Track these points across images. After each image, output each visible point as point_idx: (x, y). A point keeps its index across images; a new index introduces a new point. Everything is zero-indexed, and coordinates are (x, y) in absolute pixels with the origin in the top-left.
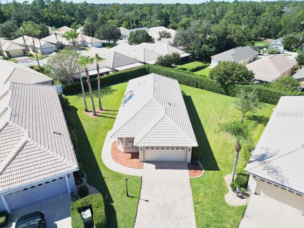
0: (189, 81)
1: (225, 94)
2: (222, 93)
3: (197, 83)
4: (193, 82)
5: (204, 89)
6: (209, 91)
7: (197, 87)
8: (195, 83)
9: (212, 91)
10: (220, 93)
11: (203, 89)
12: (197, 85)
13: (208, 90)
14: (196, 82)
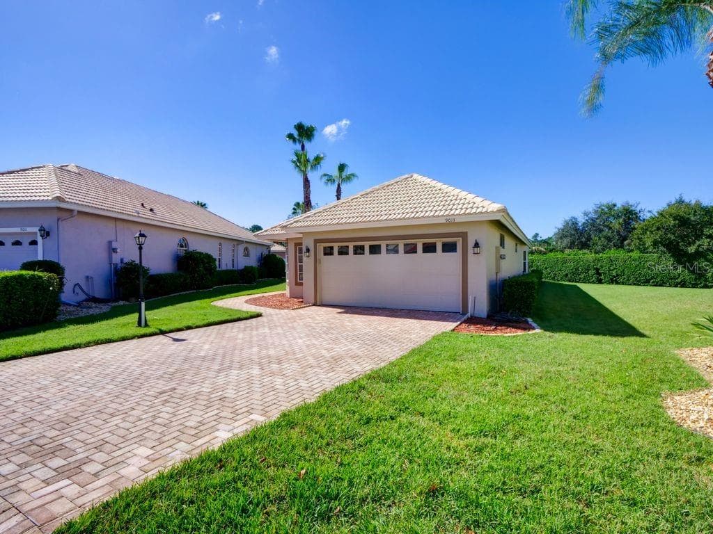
0: (577, 269)
1: (694, 286)
2: (683, 284)
3: (597, 270)
4: (588, 269)
5: (623, 284)
6: (640, 285)
7: (600, 282)
8: (591, 272)
9: (646, 282)
10: (676, 286)
11: (617, 283)
12: (600, 274)
13: (635, 284)
14: (595, 269)
